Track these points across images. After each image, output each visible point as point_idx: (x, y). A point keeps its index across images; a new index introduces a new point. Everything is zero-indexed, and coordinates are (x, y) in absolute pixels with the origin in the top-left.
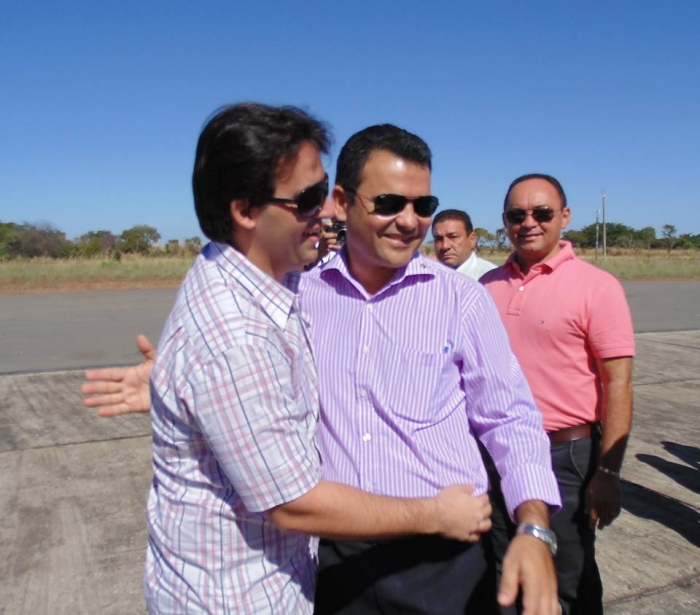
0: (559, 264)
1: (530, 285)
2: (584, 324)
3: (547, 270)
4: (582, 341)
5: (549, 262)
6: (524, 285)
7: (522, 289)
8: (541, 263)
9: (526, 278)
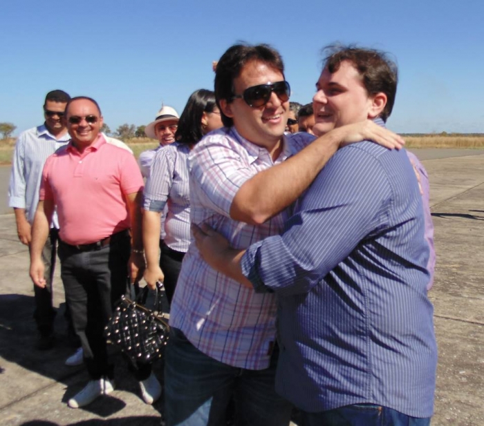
0: (100, 146)
1: (85, 159)
2: (118, 177)
3: (94, 150)
4: (118, 187)
5: (94, 145)
6: (81, 160)
7: (81, 162)
8: (90, 147)
9: (82, 155)
